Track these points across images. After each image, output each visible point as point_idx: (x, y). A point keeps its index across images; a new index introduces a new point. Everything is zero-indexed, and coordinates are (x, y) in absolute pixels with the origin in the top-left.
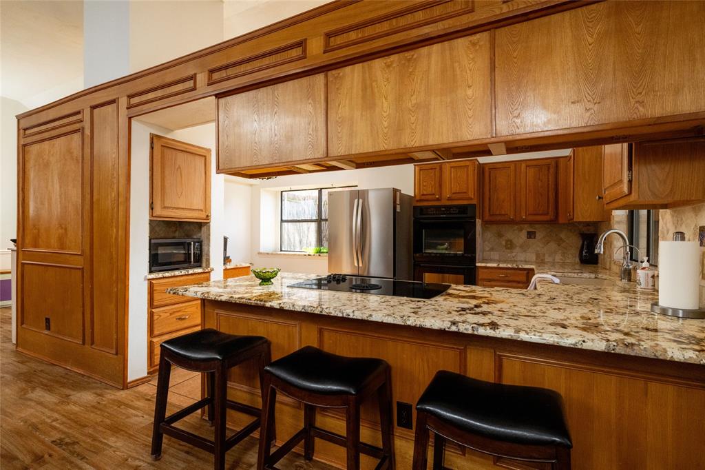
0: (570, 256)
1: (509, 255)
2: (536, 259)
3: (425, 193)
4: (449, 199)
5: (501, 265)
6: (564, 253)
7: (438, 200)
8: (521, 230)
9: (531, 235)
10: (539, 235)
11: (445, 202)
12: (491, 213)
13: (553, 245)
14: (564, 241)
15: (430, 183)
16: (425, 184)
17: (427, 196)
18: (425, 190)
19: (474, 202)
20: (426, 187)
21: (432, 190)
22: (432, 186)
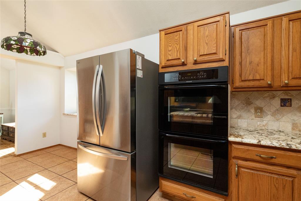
1: (259, 123)
2: (293, 129)
3: (170, 58)
4: (196, 63)
5: (263, 143)
7: (184, 64)
8: (274, 97)
9: (285, 103)
10: (296, 103)
11: (190, 67)
12: (243, 79)
15: (176, 47)
16: (170, 48)
17: (172, 61)
18: (171, 56)
19: (226, 64)
20: (171, 52)
21: (177, 53)
22: (178, 50)
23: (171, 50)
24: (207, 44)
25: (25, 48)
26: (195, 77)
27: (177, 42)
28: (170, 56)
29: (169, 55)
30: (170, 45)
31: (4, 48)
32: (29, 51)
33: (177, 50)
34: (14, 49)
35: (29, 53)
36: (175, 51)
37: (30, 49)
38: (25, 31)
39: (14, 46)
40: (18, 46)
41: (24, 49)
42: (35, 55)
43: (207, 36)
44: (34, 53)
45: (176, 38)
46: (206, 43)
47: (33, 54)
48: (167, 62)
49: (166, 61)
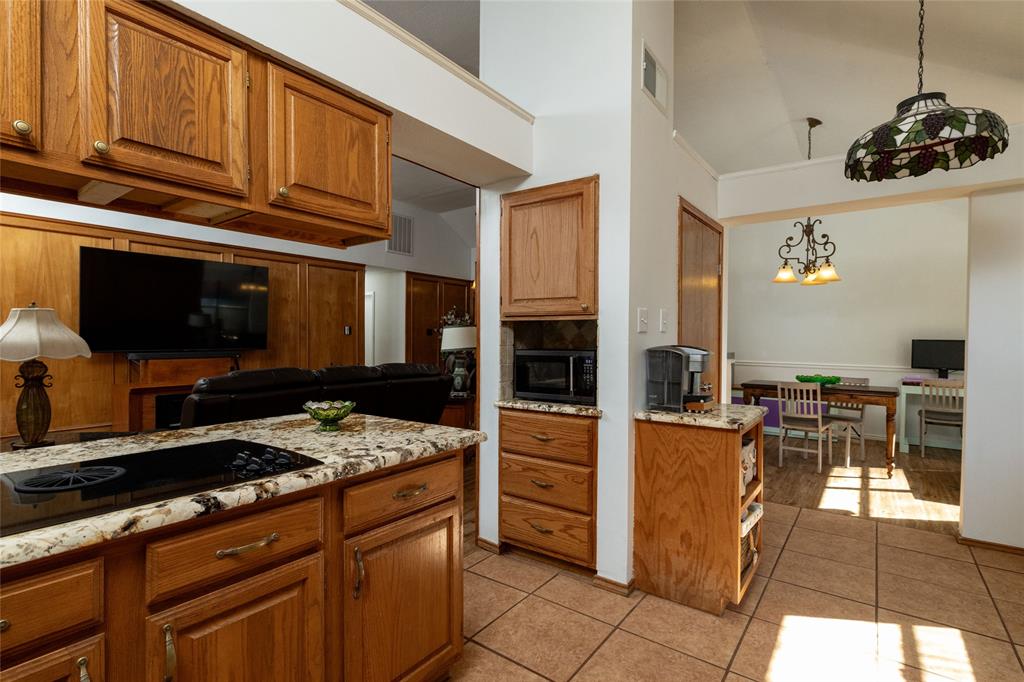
25: (939, 149)
31: (866, 179)
32: (952, 154)
34: (900, 167)
35: (954, 162)
37: (955, 145)
38: (920, 89)
39: (901, 159)
40: (913, 154)
41: (937, 153)
42: (977, 158)
44: (973, 156)
47: (967, 162)
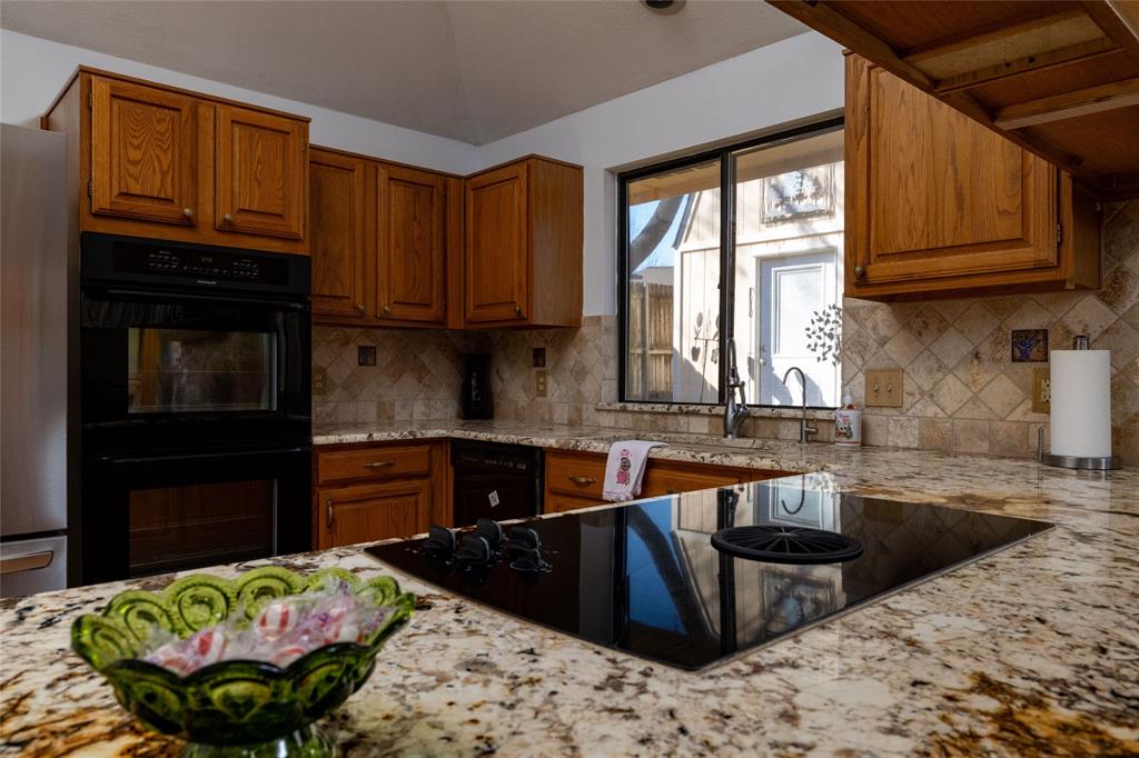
0: (439, 405)
3: (135, 189)
4: (228, 228)
5: (377, 436)
6: (429, 399)
9: (367, 356)
10: (384, 357)
13: (409, 381)
14: (429, 372)
15: (156, 155)
16: (135, 155)
17: (141, 203)
18: (137, 180)
19: (302, 250)
20: (139, 168)
21: (162, 181)
22: (165, 168)
23: (140, 161)
24: (259, 184)
26: (225, 271)
27: (162, 141)
28: (132, 180)
29: (131, 176)
30: (136, 142)
33: (161, 167)
36: (154, 169)
43: (259, 162)
45: (159, 128)
46: (256, 179)
48: (119, 200)
49: (116, 197)
